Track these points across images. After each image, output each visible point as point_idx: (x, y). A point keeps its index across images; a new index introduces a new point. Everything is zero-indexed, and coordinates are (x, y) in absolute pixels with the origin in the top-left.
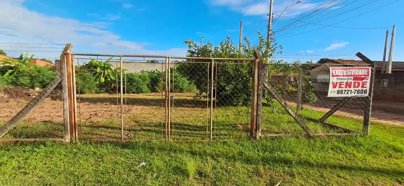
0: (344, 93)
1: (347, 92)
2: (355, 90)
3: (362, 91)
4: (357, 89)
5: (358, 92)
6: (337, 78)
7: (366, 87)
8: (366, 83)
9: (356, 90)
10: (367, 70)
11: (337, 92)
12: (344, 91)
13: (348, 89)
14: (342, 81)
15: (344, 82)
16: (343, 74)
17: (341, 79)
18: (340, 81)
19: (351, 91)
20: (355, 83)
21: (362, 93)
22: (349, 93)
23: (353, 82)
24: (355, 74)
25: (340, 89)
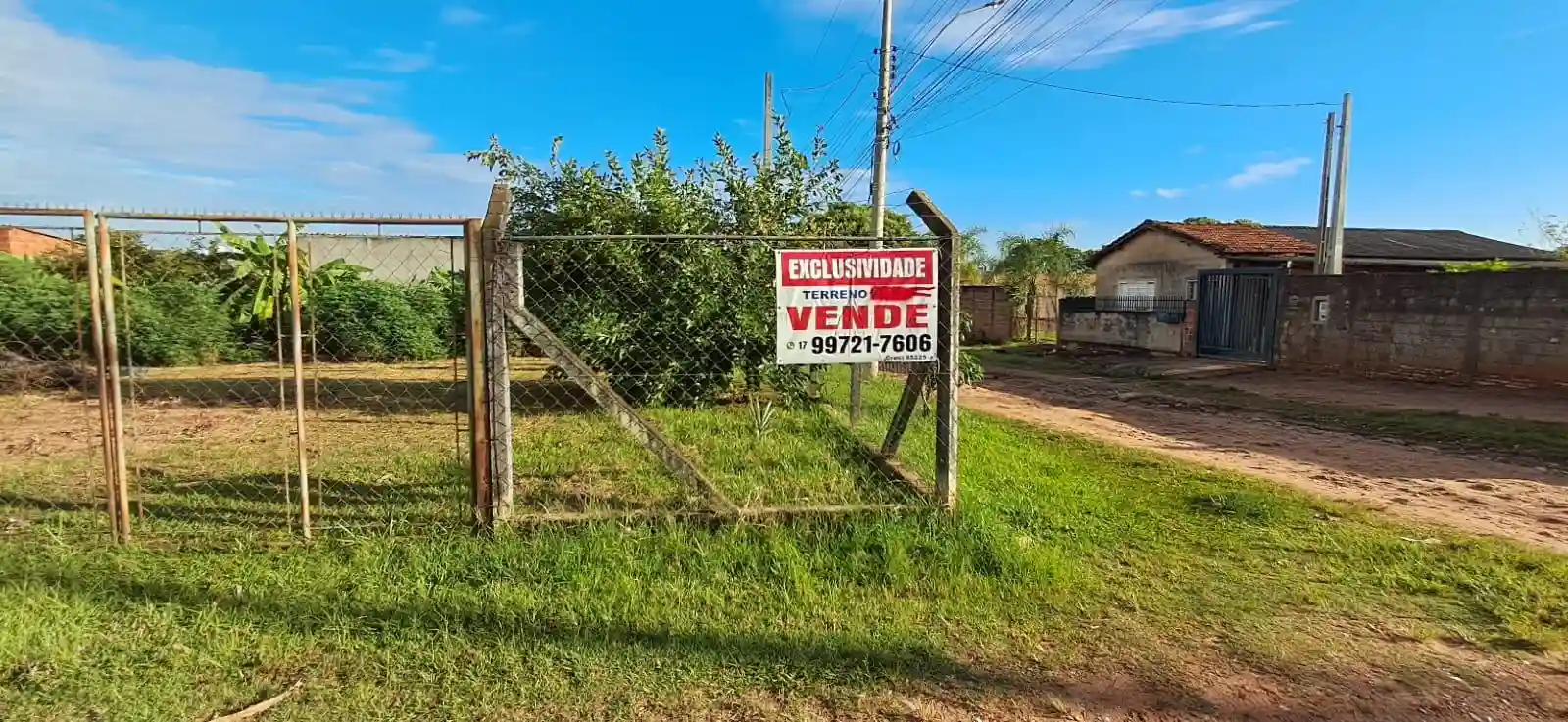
0: (842, 350)
1: (854, 344)
2: (882, 337)
3: (912, 339)
4: (892, 332)
5: (898, 346)
6: (807, 292)
7: (926, 325)
8: (924, 311)
9: (888, 337)
10: (923, 259)
11: (814, 345)
12: (840, 343)
13: (854, 331)
14: (827, 302)
15: (834, 308)
16: (830, 277)
17: (822, 295)
18: (820, 302)
19: (869, 339)
20: (879, 310)
21: (912, 347)
22: (863, 346)
23: (872, 305)
24: (876, 276)
25: (825, 334)
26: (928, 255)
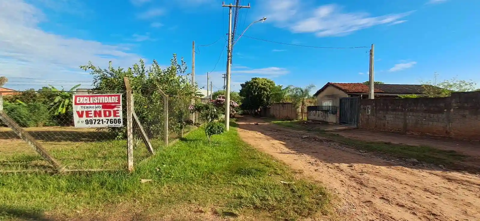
0: (95, 123)
1: (98, 122)
2: (106, 120)
3: (115, 120)
4: (109, 118)
5: (111, 122)
6: (82, 107)
7: (119, 116)
8: (118, 112)
9: (108, 120)
10: (117, 97)
11: (86, 122)
12: (94, 121)
13: (97, 118)
14: (89, 110)
15: (91, 111)
16: (89, 102)
17: (87, 107)
18: (86, 110)
19: (102, 120)
20: (105, 112)
21: (115, 122)
22: (101, 122)
23: (102, 110)
24: (103, 102)
25: (89, 119)
26: (119, 96)
